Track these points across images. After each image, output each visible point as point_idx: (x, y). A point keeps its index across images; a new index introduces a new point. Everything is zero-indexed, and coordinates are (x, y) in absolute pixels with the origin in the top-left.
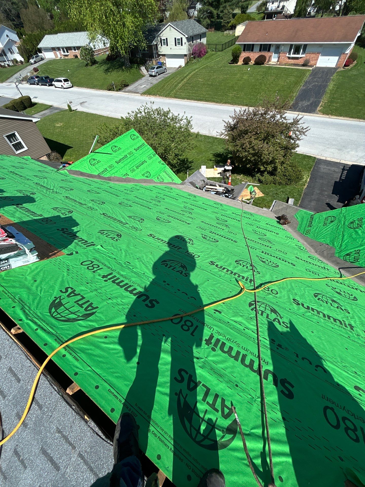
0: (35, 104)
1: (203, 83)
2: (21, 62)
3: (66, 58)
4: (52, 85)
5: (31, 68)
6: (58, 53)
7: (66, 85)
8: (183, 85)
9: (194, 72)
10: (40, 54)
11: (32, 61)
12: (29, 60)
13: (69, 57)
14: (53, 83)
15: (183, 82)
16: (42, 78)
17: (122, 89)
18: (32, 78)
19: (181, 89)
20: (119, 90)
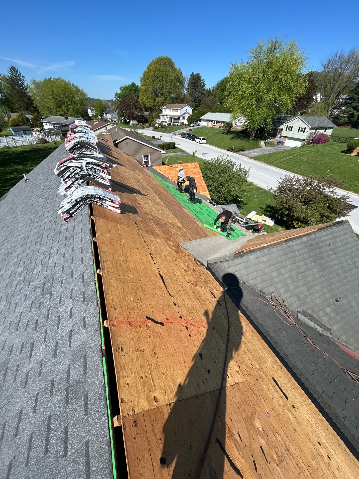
0: (176, 148)
1: (305, 161)
2: (186, 125)
3: (214, 127)
4: (194, 140)
5: (189, 128)
6: (210, 123)
7: (203, 142)
8: (287, 159)
9: (303, 152)
10: (199, 122)
11: (192, 125)
12: (191, 124)
13: (216, 127)
14: (196, 139)
15: (289, 157)
16: (191, 135)
17: (238, 152)
18: (185, 134)
19: (284, 161)
20: (236, 152)
